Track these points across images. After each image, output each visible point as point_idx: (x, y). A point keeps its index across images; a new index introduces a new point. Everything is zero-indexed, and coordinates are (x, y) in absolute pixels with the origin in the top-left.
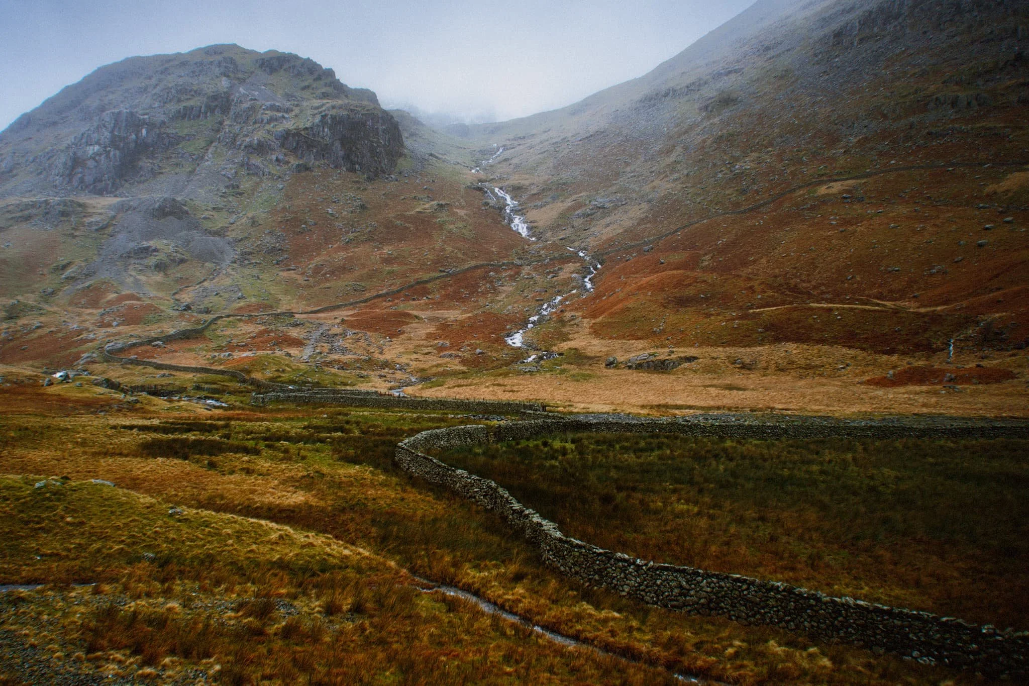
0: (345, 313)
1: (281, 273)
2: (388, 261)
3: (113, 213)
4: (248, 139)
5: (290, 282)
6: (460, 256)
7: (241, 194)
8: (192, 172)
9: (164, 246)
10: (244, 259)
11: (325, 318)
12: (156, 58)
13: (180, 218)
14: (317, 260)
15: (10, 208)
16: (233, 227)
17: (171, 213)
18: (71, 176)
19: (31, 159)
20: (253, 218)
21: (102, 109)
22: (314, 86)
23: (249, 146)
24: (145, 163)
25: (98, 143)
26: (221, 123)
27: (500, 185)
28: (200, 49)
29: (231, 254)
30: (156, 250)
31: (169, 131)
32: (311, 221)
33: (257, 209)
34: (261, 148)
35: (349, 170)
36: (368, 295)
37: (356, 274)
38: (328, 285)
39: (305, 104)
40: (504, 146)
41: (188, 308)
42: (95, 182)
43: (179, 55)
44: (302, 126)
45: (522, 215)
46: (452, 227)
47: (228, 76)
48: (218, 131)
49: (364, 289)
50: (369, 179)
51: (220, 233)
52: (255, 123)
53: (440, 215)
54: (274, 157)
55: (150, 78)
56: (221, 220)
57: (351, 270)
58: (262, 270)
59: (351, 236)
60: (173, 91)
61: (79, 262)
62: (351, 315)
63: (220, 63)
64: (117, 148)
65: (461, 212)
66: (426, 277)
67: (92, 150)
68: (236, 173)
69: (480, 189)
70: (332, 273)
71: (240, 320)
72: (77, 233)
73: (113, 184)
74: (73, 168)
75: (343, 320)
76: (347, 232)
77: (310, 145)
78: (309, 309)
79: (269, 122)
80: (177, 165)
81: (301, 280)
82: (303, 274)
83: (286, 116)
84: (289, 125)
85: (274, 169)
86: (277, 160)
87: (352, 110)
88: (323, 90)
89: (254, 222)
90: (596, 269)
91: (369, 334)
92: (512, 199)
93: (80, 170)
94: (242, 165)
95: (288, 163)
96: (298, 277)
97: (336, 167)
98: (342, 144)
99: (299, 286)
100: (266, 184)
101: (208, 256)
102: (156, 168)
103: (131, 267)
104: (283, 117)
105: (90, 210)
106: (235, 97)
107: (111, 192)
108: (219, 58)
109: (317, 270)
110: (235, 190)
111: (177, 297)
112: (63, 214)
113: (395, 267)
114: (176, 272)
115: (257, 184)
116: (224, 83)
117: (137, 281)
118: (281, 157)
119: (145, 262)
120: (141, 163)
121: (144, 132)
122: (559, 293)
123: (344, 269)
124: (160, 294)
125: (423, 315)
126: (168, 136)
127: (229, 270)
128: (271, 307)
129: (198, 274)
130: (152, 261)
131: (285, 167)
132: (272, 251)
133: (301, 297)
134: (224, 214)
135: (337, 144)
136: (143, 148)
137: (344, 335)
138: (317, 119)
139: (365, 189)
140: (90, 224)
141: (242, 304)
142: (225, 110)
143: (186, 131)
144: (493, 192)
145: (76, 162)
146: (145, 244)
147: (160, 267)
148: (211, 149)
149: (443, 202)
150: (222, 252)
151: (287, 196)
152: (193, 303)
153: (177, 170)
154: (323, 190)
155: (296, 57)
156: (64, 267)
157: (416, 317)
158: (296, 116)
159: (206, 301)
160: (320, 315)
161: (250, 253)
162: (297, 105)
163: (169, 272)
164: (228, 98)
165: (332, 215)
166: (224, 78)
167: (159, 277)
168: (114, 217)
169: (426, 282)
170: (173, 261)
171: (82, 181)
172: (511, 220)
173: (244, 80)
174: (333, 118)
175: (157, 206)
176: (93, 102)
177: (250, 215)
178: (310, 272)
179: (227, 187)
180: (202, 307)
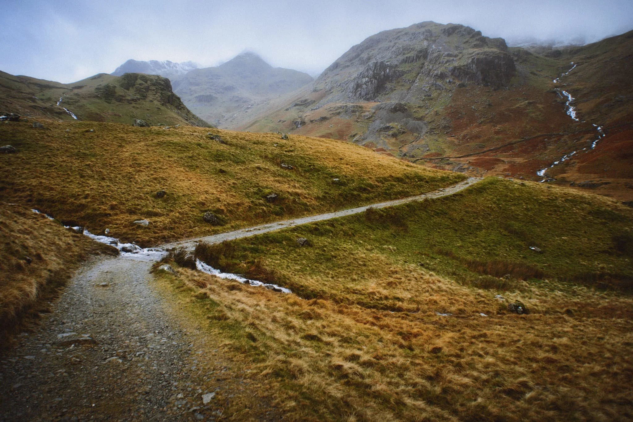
0: (472, 159)
1: (448, 138)
2: (497, 133)
3: (374, 111)
4: (436, 72)
5: (452, 143)
6: (533, 130)
7: (432, 99)
8: (409, 89)
9: (396, 125)
10: (431, 131)
11: (463, 161)
12: (394, 31)
13: (403, 112)
14: (465, 132)
15: (331, 109)
16: (428, 115)
17: (399, 110)
18: (356, 93)
19: (339, 84)
20: (436, 111)
21: (369, 59)
22: (470, 41)
23: (436, 75)
24: (388, 85)
25: (367, 77)
26: (423, 64)
27: (566, 89)
28: (414, 25)
29: (425, 129)
30: (392, 128)
31: (399, 69)
32: (464, 113)
33: (439, 107)
34: (442, 76)
35: (485, 86)
36: (485, 149)
37: (481, 139)
38: (468, 144)
39: (464, 51)
40: (578, 63)
41: (405, 155)
42: (366, 95)
43: (405, 28)
44: (462, 64)
45: (574, 106)
46: (533, 115)
47: (427, 40)
48: (422, 68)
49: (484, 147)
50: (495, 90)
51: (421, 119)
52: (439, 63)
53: (528, 108)
54: (448, 81)
55: (391, 41)
56: (422, 113)
57: (479, 137)
58: (439, 137)
59: (482, 120)
60: (401, 50)
61: (360, 133)
62: (474, 160)
63: (424, 33)
64: (376, 78)
65: (540, 106)
66: (514, 141)
67: (364, 80)
68: (430, 89)
69: (555, 92)
70: (471, 138)
71: (426, 161)
72: (359, 120)
73: (374, 95)
74: (357, 89)
75: (470, 162)
76: (481, 118)
77: (466, 74)
78: (458, 156)
79: (446, 63)
80: (403, 85)
81: (456, 141)
82: (457, 139)
83: (455, 59)
84: (456, 64)
85: (448, 87)
86: (450, 82)
87: (487, 55)
88: (475, 43)
89: (437, 114)
90: (602, 136)
91: (479, 168)
92: (572, 97)
93: (360, 89)
94: (432, 85)
95: (454, 83)
96: (455, 140)
97: (478, 84)
98: (482, 73)
99: (455, 145)
100: (444, 94)
101: (416, 130)
102: (393, 87)
103: (382, 136)
104: (453, 60)
105: (364, 110)
106: (430, 51)
107: (373, 99)
108: (423, 30)
109: (464, 136)
110: (429, 97)
111: (401, 149)
112: (353, 111)
113: (500, 136)
114: (401, 137)
115: (440, 94)
116: (425, 43)
117: (384, 142)
118: (451, 80)
119: (387, 133)
120: (386, 85)
121: (388, 70)
122: (576, 150)
123: (477, 137)
124: (394, 148)
125: (506, 160)
126: (398, 71)
127: (424, 137)
128: (441, 155)
129: (410, 138)
130: (391, 133)
131: (453, 85)
132: (445, 127)
133: (455, 150)
134: (423, 109)
135: (479, 73)
136: (387, 78)
137: (468, 169)
138: (470, 61)
139: (492, 95)
140: (365, 116)
141: (428, 153)
142: (425, 57)
143: (407, 69)
144: (562, 93)
145: (358, 86)
146: (388, 125)
147: (394, 135)
148: (418, 77)
149: (531, 101)
150: (422, 128)
151: (453, 100)
152: (407, 153)
153: (403, 88)
154: (470, 97)
155: (461, 26)
156: (354, 136)
157: (503, 161)
158: (460, 59)
159: (413, 151)
160: (462, 159)
161: (434, 129)
162: (461, 53)
163: (398, 138)
164: (427, 51)
165: (474, 109)
166: (425, 41)
167: (393, 140)
168: (374, 113)
169: (513, 144)
170: (400, 133)
171: (360, 94)
172: (568, 109)
173: (435, 40)
174: (478, 59)
175: (393, 107)
176: (365, 56)
177: (435, 110)
178: (461, 138)
179: (425, 96)
180: (411, 154)
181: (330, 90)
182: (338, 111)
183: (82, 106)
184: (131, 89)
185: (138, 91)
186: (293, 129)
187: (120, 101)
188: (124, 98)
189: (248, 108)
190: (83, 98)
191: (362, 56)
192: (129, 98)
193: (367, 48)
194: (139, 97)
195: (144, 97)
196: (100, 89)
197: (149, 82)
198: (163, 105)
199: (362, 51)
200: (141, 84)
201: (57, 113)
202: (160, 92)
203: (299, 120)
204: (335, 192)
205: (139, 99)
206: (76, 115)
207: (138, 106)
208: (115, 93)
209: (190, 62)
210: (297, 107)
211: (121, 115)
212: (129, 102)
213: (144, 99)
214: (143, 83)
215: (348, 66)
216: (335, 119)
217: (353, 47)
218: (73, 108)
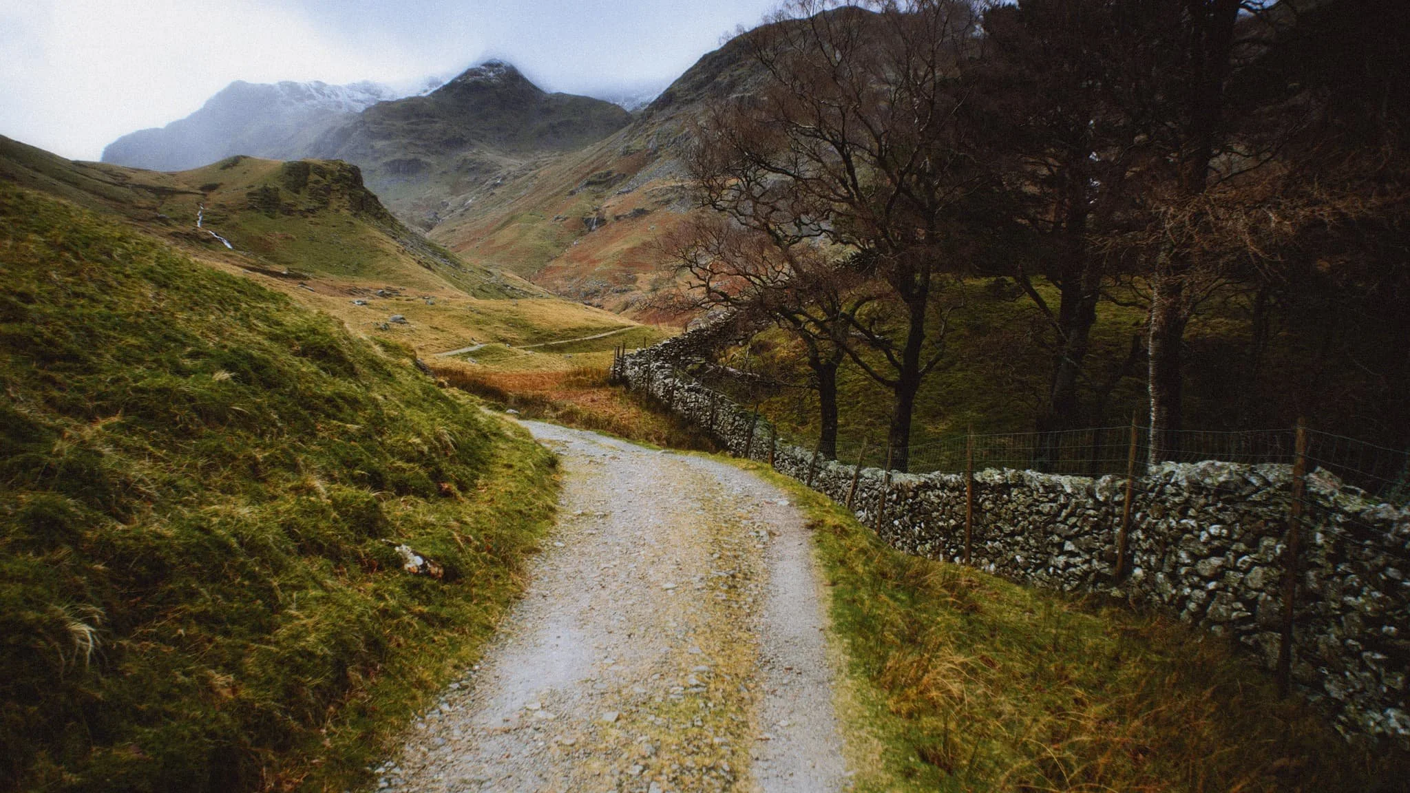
181: (656, 152)
182: (666, 197)
183: (234, 226)
184: (301, 189)
185: (314, 194)
186: (582, 234)
187: (289, 214)
188: (293, 209)
189: (495, 185)
190: (231, 211)
191: (719, 79)
192: (302, 208)
193: (732, 61)
194: (317, 205)
195: (325, 204)
196: (255, 194)
197: (328, 177)
198: (355, 215)
199: (720, 69)
200: (317, 182)
201: (204, 241)
202: (348, 192)
203: (594, 216)
204: (534, 337)
205: (318, 209)
206: (229, 242)
207: (317, 220)
208: (279, 200)
209: (365, 82)
210: (591, 188)
211: (294, 237)
212: (304, 214)
213: (326, 208)
214: (321, 179)
215: (692, 100)
216: (661, 213)
217: (705, 57)
218: (221, 230)
